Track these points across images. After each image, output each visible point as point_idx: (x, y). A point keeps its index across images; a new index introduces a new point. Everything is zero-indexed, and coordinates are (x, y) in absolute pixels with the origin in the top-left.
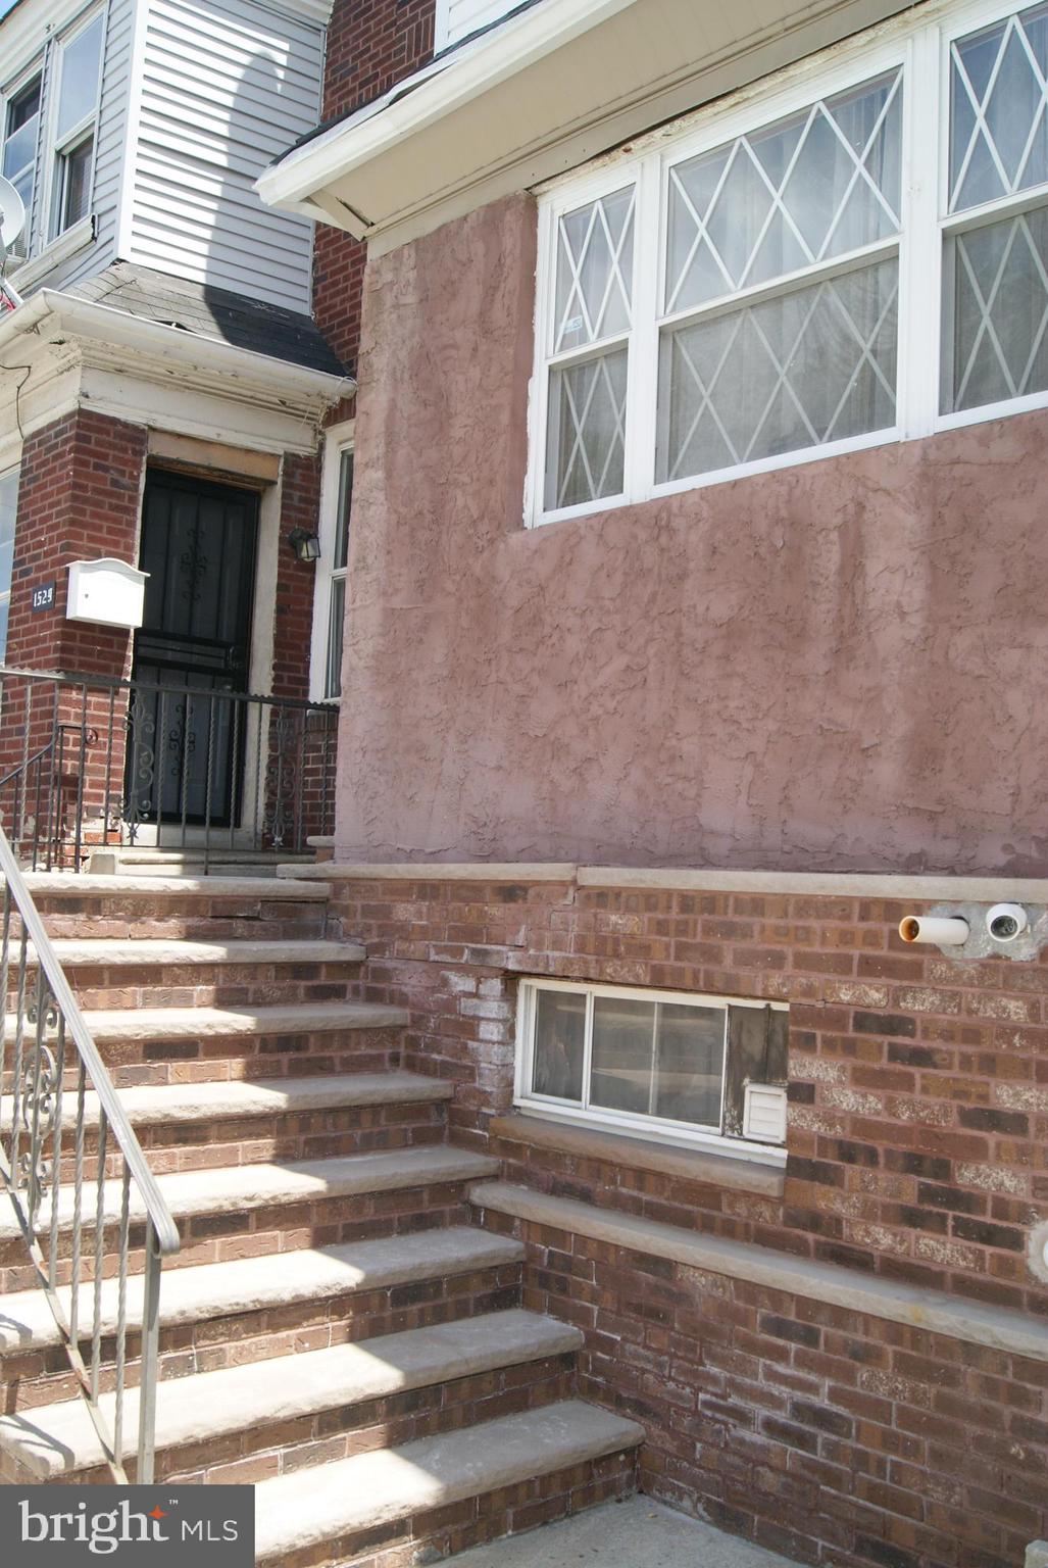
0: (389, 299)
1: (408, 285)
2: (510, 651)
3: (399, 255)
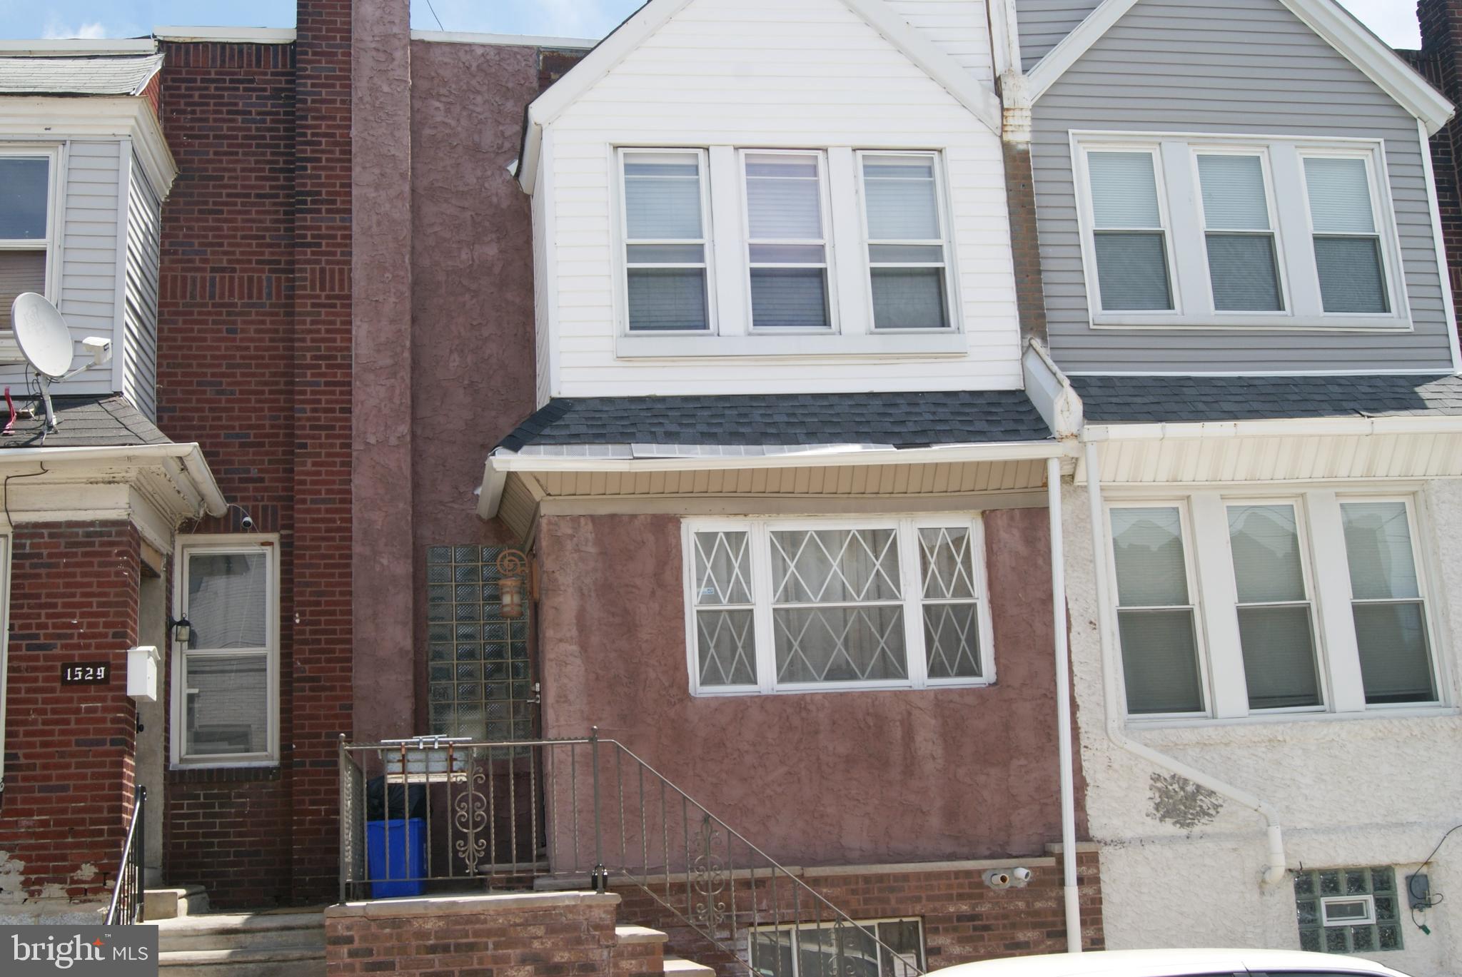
0: (569, 545)
1: (587, 540)
2: (702, 759)
3: (575, 520)
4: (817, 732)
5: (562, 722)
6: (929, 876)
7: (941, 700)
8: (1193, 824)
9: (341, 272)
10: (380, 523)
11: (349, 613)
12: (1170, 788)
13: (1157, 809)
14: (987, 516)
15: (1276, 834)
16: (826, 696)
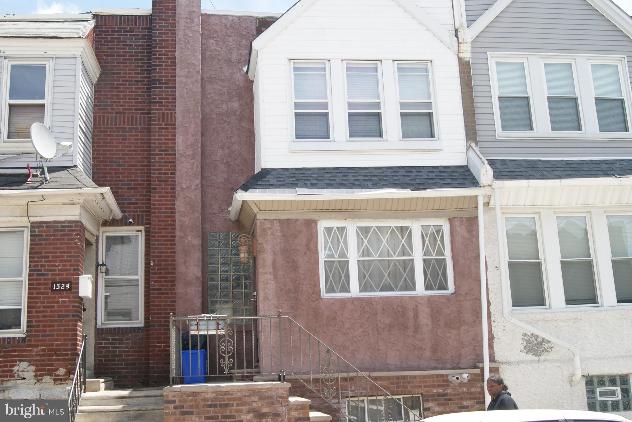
0: (269, 232)
1: (277, 230)
2: (326, 325)
3: (272, 221)
4: (376, 314)
5: (266, 308)
6: (425, 376)
7: (430, 300)
8: (541, 355)
9: (171, 114)
10: (187, 222)
11: (174, 261)
12: (531, 339)
13: (525, 349)
14: (451, 220)
15: (577, 360)
16: (380, 298)
